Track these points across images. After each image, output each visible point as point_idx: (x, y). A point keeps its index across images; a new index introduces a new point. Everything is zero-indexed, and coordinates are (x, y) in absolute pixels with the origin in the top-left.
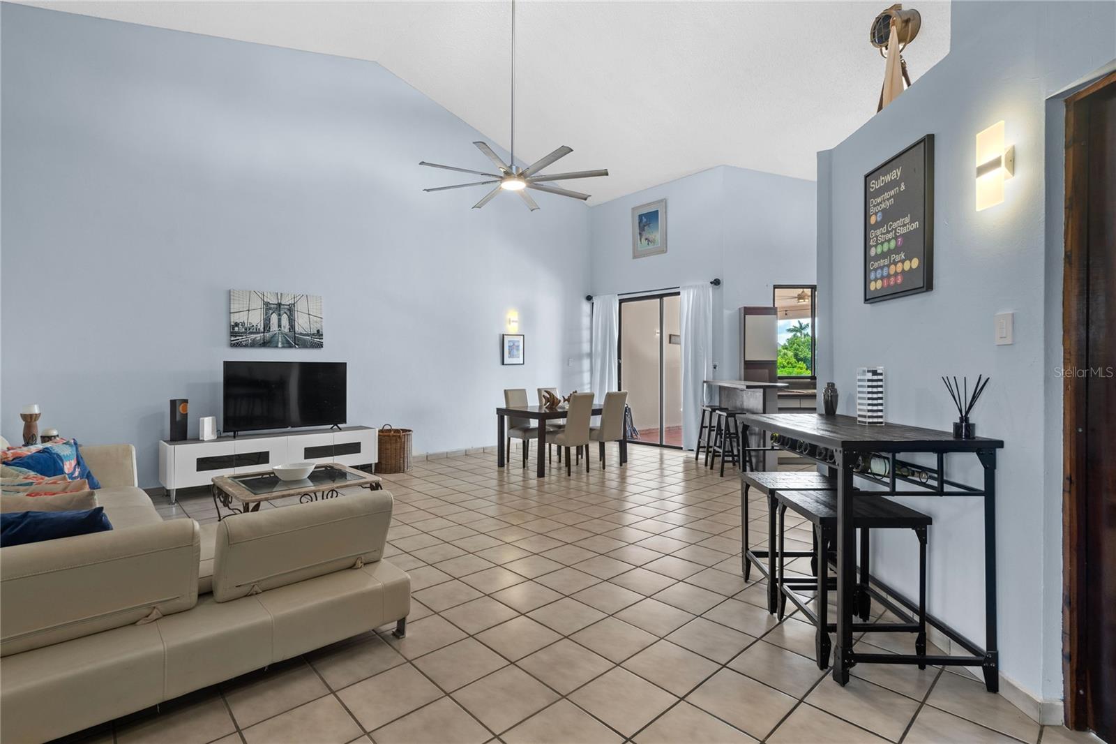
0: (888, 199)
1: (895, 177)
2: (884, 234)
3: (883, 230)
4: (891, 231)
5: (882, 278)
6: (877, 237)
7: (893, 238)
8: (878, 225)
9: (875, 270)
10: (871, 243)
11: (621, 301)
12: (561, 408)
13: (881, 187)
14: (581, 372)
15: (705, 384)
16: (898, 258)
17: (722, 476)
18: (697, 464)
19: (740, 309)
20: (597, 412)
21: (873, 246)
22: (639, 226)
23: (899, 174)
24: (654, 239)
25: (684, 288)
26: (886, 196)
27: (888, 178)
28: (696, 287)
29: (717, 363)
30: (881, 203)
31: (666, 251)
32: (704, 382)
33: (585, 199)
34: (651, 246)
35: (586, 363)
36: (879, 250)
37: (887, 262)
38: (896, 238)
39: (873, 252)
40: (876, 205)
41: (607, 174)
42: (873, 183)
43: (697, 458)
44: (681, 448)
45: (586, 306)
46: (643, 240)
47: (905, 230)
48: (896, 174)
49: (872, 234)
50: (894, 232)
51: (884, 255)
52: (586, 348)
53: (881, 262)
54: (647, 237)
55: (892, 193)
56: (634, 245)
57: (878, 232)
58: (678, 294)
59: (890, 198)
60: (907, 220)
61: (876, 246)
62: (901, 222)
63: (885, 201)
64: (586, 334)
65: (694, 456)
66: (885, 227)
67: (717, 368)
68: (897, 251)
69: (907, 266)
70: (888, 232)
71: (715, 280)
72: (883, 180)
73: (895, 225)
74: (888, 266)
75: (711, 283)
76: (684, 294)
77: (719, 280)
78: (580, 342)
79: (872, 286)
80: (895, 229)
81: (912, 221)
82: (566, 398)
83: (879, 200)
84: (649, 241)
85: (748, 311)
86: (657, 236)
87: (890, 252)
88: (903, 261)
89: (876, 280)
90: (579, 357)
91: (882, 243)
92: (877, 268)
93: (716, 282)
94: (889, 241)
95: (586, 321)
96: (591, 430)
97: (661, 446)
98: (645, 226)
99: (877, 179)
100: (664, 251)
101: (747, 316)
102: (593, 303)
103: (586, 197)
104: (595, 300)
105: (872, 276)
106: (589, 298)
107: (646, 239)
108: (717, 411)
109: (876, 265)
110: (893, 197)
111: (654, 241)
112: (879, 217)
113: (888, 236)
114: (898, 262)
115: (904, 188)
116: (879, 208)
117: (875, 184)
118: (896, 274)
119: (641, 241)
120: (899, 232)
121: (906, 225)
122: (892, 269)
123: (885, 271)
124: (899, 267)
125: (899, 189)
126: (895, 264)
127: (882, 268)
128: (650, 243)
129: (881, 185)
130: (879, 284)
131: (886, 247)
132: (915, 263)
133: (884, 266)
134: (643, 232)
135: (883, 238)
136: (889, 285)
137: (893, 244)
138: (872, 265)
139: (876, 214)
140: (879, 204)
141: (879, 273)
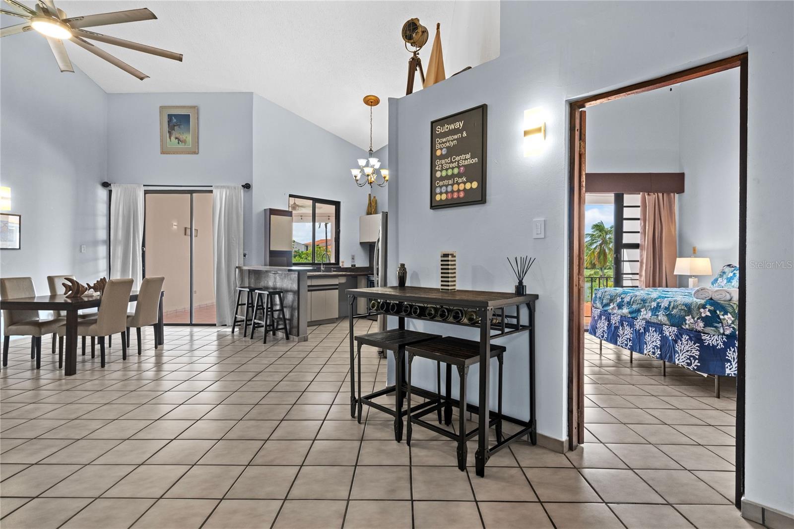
0: (452, 141)
1: (458, 126)
2: (448, 163)
3: (449, 160)
4: (455, 162)
5: (447, 193)
6: (442, 165)
7: (456, 167)
8: (442, 157)
9: (441, 187)
10: (437, 168)
11: (146, 192)
12: (88, 296)
13: (446, 132)
14: (96, 259)
15: (237, 269)
16: (460, 180)
17: (265, 343)
18: (233, 336)
19: (265, 210)
20: (134, 298)
21: (439, 170)
22: (169, 125)
23: (461, 125)
24: (185, 140)
25: (217, 187)
26: (450, 138)
27: (452, 127)
28: (228, 187)
29: (246, 252)
30: (446, 142)
31: (198, 152)
32: (237, 267)
33: (142, 79)
34: (181, 146)
35: (102, 250)
36: (444, 173)
37: (451, 182)
38: (459, 167)
39: (438, 174)
40: (441, 144)
41: (181, 60)
42: (438, 128)
43: (233, 332)
44: (215, 325)
45: (102, 193)
46: (173, 138)
47: (466, 163)
48: (459, 125)
49: (438, 162)
50: (457, 163)
51: (448, 177)
52: (102, 235)
53: (446, 182)
54: (177, 136)
55: (456, 137)
56: (162, 141)
57: (443, 161)
58: (211, 192)
59: (454, 140)
60: (468, 156)
61: (441, 171)
62: (462, 157)
63: (449, 141)
64: (102, 221)
65: (230, 330)
67: (247, 256)
68: (459, 175)
69: (468, 186)
70: (452, 162)
71: (246, 184)
72: (447, 128)
73: (457, 158)
74: (452, 185)
75: (243, 186)
76: (216, 192)
77: (249, 185)
78: (95, 229)
79: (438, 198)
80: (458, 161)
81: (472, 157)
82: (92, 285)
83: (444, 140)
84: (179, 140)
85: (273, 212)
86: (189, 137)
87: (453, 176)
88: (465, 183)
89: (441, 193)
90: (95, 243)
91: (447, 170)
92: (442, 186)
93: (247, 186)
94: (453, 168)
95: (102, 208)
96: (128, 317)
97: (191, 325)
98: (175, 126)
99: (443, 126)
100: (196, 152)
101: (272, 216)
102: (110, 192)
103: (143, 76)
104: (113, 188)
105: (438, 190)
106: (106, 185)
107: (176, 138)
108: (256, 291)
109: (441, 183)
110: (456, 139)
111: (184, 142)
112: (444, 152)
113: (451, 165)
114: (460, 183)
115: (466, 135)
116: (444, 145)
117: (440, 129)
118: (459, 191)
119: (170, 139)
120: (461, 163)
121: (467, 159)
122: (456, 187)
123: (449, 188)
124: (462, 187)
125: (462, 135)
126: (458, 184)
127: (447, 186)
128: (180, 143)
129: (446, 130)
130: (444, 197)
131: (450, 172)
132: (475, 185)
133: (449, 185)
134: (173, 131)
135: (447, 166)
136: (453, 198)
137: (456, 171)
138: (437, 183)
139: (442, 149)
140: (444, 142)
141: (443, 189)
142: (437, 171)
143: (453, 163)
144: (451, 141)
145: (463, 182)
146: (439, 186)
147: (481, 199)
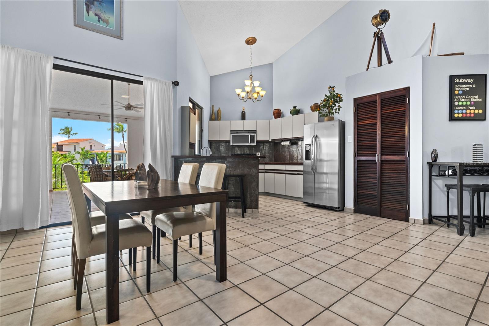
1: (470, 81)
2: (463, 99)
4: (468, 98)
5: (462, 113)
6: (459, 99)
7: (468, 101)
8: (458, 95)
9: (458, 110)
10: (455, 100)
16: (471, 108)
19: (182, 107)
21: (457, 101)
23: (472, 81)
25: (148, 79)
26: (465, 86)
27: (466, 81)
28: (160, 81)
30: (462, 88)
31: (123, 38)
34: (102, 25)
36: (460, 103)
37: (465, 108)
38: (470, 101)
39: (456, 103)
40: (459, 88)
42: (456, 79)
46: (91, 13)
47: (475, 100)
49: (456, 97)
50: (469, 99)
51: (462, 106)
53: (462, 108)
54: (98, 12)
55: (468, 86)
56: (76, 10)
57: (460, 97)
58: (141, 83)
59: (467, 87)
60: (477, 97)
62: (473, 97)
63: (464, 88)
66: (464, 96)
68: (471, 105)
69: (476, 111)
70: (465, 98)
71: (175, 82)
72: (463, 81)
73: (469, 97)
74: (466, 110)
76: (147, 83)
77: (179, 83)
79: (456, 115)
80: (470, 99)
81: (479, 98)
83: (461, 86)
84: (99, 17)
86: (110, 19)
87: (466, 105)
88: (474, 110)
89: (458, 113)
91: (462, 102)
93: (176, 84)
94: (466, 102)
99: (460, 79)
100: (119, 37)
105: (456, 112)
107: (96, 15)
109: (458, 108)
110: (468, 87)
111: (107, 22)
112: (461, 92)
113: (465, 100)
114: (471, 109)
115: (475, 86)
116: (460, 89)
117: (458, 80)
118: (470, 113)
119: (88, 13)
120: (472, 100)
121: (476, 98)
122: (468, 111)
123: (464, 111)
124: (472, 111)
125: (472, 86)
126: (470, 110)
127: (462, 110)
128: (101, 21)
129: (462, 81)
130: (460, 115)
131: (464, 103)
132: (481, 111)
133: (463, 109)
134: (92, 6)
136: (466, 116)
137: (468, 103)
138: (456, 108)
139: (459, 91)
140: (460, 88)
141: (460, 111)
142: (455, 101)
143: (467, 99)
144: (466, 88)
145: (473, 109)
146: (457, 109)
147: (484, 118)
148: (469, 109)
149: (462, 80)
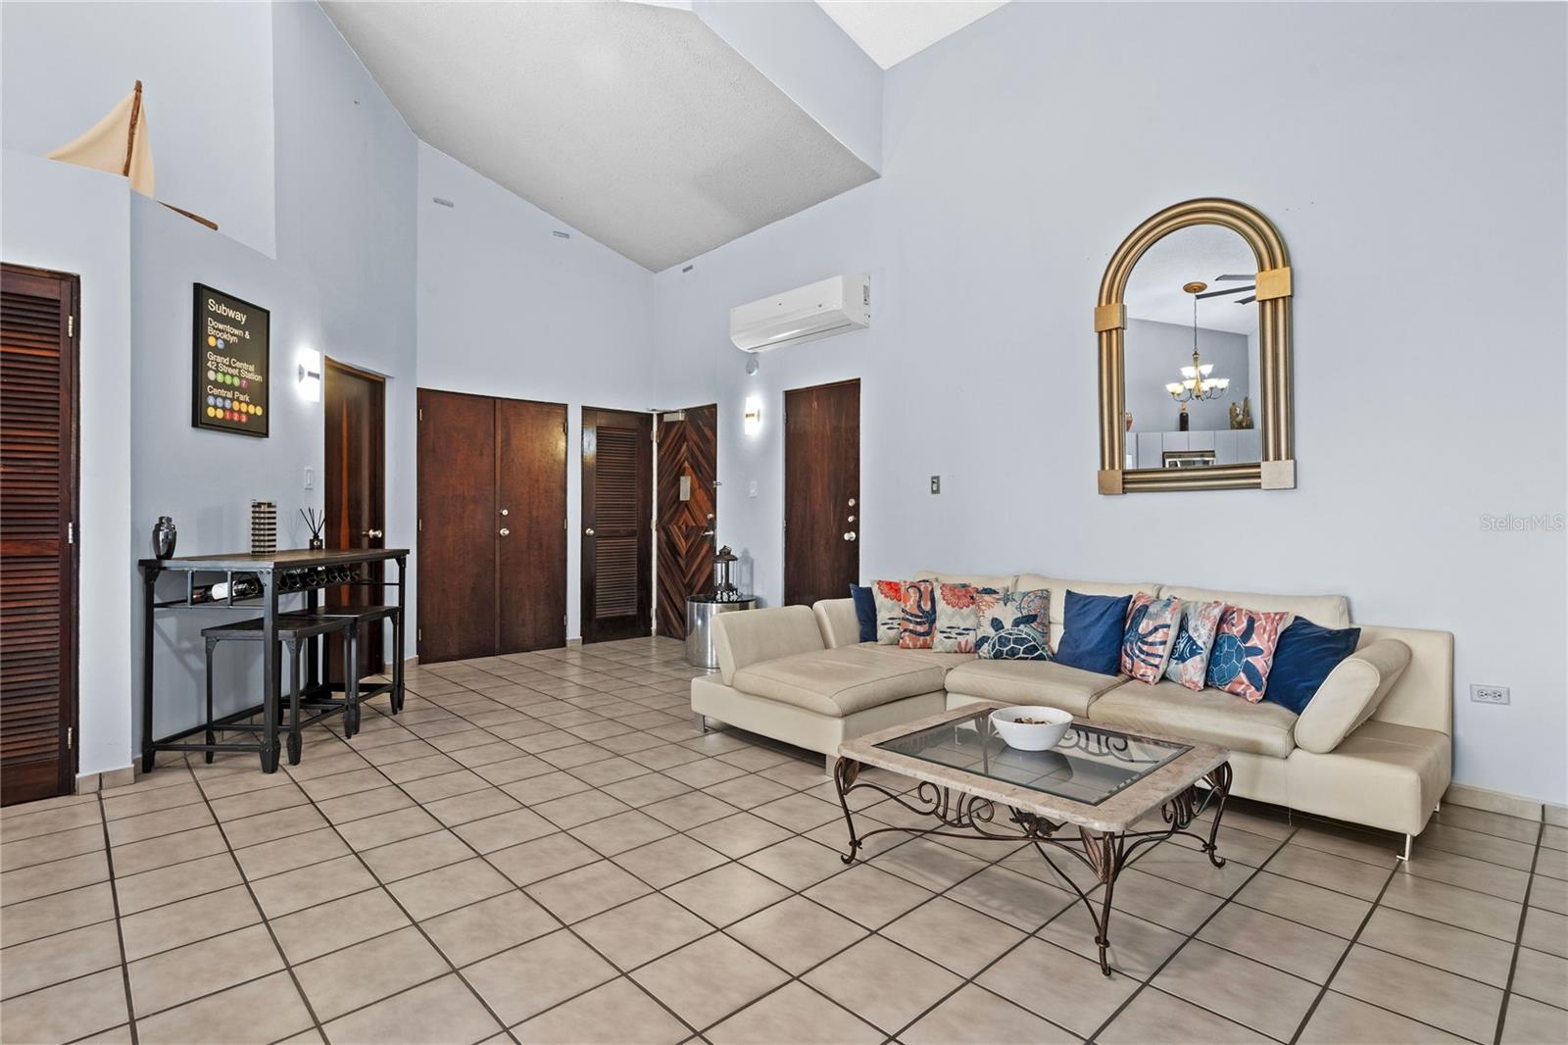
0: (231, 334)
1: (240, 319)
2: (226, 365)
3: (226, 360)
4: (236, 368)
5: (224, 408)
6: (218, 363)
7: (236, 375)
8: (216, 350)
9: (215, 397)
10: (209, 364)
13: (221, 314)
16: (242, 398)
21: (212, 369)
23: (244, 320)
26: (228, 328)
27: (231, 314)
30: (223, 331)
36: (220, 378)
37: (230, 395)
38: (240, 378)
39: (211, 376)
40: (216, 329)
42: (211, 302)
47: (249, 376)
48: (241, 317)
49: (211, 356)
50: (238, 370)
51: (224, 386)
53: (223, 392)
55: (236, 332)
57: (219, 359)
59: (233, 335)
60: (252, 368)
61: (215, 372)
62: (245, 366)
63: (227, 333)
66: (228, 359)
68: (240, 389)
69: (252, 409)
70: (230, 366)
72: (224, 311)
73: (239, 364)
74: (232, 400)
79: (209, 412)
80: (240, 369)
81: (255, 372)
83: (221, 326)
87: (232, 387)
88: (247, 404)
89: (216, 407)
91: (224, 374)
92: (218, 396)
94: (232, 376)
99: (219, 303)
105: (211, 400)
109: (216, 391)
110: (236, 335)
112: (221, 345)
113: (230, 370)
114: (243, 402)
115: (248, 337)
116: (220, 335)
117: (215, 305)
118: (240, 412)
120: (244, 374)
121: (250, 372)
122: (236, 405)
123: (228, 404)
124: (244, 407)
125: (244, 334)
126: (240, 402)
127: (224, 399)
130: (220, 414)
131: (228, 380)
132: (259, 411)
133: (227, 398)
135: (225, 369)
136: (232, 420)
137: (236, 382)
138: (211, 389)
139: (217, 339)
140: (221, 331)
141: (219, 402)
142: (207, 368)
143: (233, 368)
145: (245, 402)
146: (213, 395)
147: (265, 432)
148: (238, 399)
149: (222, 310)
